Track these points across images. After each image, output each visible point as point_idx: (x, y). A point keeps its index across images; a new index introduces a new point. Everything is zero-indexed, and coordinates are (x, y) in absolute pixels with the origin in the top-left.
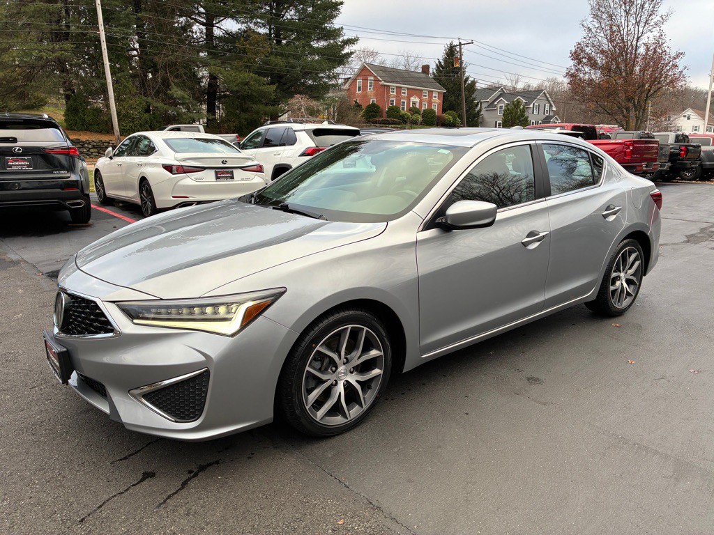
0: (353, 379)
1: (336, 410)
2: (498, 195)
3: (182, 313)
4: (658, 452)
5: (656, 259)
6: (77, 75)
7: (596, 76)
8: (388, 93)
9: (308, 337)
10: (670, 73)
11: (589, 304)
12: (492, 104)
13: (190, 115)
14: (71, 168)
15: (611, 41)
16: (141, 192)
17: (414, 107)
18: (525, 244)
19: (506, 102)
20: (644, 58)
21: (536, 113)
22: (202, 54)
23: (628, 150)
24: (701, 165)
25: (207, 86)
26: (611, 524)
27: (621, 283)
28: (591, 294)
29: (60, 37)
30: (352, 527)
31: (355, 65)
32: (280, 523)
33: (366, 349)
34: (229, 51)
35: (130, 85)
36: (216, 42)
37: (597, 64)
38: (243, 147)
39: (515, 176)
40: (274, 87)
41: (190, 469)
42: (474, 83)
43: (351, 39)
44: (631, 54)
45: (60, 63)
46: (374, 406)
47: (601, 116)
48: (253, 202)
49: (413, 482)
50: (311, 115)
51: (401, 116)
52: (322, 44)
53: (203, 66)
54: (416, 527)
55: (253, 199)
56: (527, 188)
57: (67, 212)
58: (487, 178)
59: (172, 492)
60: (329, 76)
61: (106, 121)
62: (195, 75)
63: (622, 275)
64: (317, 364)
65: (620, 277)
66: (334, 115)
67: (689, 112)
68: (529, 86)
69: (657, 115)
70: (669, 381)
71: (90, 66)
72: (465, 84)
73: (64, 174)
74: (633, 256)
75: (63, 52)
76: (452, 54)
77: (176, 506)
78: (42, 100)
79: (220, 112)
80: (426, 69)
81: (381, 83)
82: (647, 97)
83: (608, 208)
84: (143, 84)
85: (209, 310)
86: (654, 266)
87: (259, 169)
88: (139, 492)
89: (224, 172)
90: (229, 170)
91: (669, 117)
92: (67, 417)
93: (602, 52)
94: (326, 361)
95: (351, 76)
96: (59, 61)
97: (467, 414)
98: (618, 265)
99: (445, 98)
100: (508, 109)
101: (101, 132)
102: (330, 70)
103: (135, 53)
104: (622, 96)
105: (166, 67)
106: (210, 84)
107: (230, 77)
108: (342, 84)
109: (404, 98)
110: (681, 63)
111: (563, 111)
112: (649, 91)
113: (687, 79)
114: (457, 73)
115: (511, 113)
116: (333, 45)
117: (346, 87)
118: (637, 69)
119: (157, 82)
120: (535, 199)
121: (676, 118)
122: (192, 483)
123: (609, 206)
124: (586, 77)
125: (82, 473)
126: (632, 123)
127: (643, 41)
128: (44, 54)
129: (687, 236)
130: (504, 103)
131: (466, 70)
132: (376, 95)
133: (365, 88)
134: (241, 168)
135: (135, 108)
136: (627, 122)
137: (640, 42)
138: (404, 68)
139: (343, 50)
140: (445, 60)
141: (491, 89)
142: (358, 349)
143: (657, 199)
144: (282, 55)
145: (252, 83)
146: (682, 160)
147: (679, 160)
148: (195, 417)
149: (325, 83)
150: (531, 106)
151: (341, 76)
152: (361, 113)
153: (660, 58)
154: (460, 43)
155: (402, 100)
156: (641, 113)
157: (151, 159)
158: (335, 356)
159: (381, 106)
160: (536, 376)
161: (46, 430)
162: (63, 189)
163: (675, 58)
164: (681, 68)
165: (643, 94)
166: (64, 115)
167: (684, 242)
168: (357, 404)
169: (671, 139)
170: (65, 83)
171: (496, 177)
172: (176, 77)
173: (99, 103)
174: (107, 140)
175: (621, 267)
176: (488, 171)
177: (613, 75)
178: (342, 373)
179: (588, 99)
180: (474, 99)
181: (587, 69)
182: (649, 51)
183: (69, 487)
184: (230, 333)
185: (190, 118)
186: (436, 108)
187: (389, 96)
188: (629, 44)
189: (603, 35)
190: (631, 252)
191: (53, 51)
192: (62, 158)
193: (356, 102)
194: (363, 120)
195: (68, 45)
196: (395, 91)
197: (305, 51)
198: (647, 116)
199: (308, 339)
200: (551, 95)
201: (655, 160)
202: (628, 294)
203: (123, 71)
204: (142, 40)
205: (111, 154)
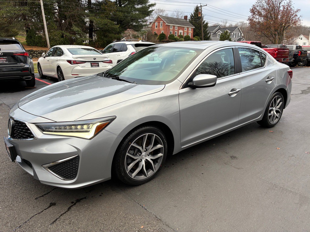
0: (149, 158)
1: (141, 172)
2: (218, 72)
3: (66, 128)
4: (292, 192)
5: (290, 101)
6: (31, 21)
7: (261, 20)
8: (169, 28)
9: (127, 139)
10: (294, 19)
11: (259, 122)
12: (215, 33)
13: (81, 38)
14: (25, 62)
15: (268, 4)
16: (58, 73)
17: (181, 35)
18: (230, 95)
19: (221, 32)
20: (283, 12)
21: (234, 37)
22: (86, 11)
23: (275, 53)
24: (307, 60)
25: (89, 26)
26: (270, 227)
27: (274, 112)
28: (260, 117)
29: (23, 4)
30: (147, 230)
31: (154, 16)
32: (113, 228)
33: (155, 144)
34: (98, 10)
35: (54, 25)
36: (92, 6)
37: (262, 14)
38: (104, 52)
39: (225, 64)
40: (118, 26)
41: (72, 201)
42: (207, 23)
43: (153, 4)
44: (277, 10)
45: (24, 16)
46: (159, 170)
47: (263, 38)
48: (103, 76)
49: (177, 207)
50: (134, 38)
51: (175, 39)
52: (140, 6)
53: (87, 17)
54: (177, 229)
55: (104, 75)
56: (231, 69)
57: (25, 82)
58: (212, 64)
59: (63, 213)
60: (143, 21)
61: (44, 42)
62: (83, 21)
63: (274, 108)
64: (132, 152)
65: (273, 109)
66: (145, 38)
67: (302, 36)
68: (231, 25)
69: (288, 37)
70: (296, 157)
71: (36, 17)
72: (203, 24)
73: (22, 64)
74: (279, 100)
75: (24, 11)
76: (197, 10)
77: (64, 220)
78: (16, 33)
79: (95, 38)
80: (186, 17)
81: (166, 24)
82: (284, 29)
83: (268, 78)
84: (60, 25)
85: (79, 127)
86: (288, 104)
87: (111, 62)
88: (48, 212)
89: (94, 63)
90: (97, 63)
91: (293, 38)
92: (17, 176)
93: (264, 9)
94: (136, 151)
95: (153, 21)
96: (23, 15)
97: (203, 174)
98: (272, 104)
99: (194, 30)
100: (222, 35)
101: (42, 47)
102: (143, 18)
103: (56, 11)
104: (273, 29)
105: (70, 17)
106: (90, 25)
107: (99, 21)
108: (149, 25)
109: (176, 30)
110: (299, 14)
111: (247, 36)
112: (285, 26)
113: (301, 21)
114: (200, 19)
115: (224, 37)
116: (144, 7)
117: (151, 26)
118: (279, 17)
119: (66, 24)
120: (235, 74)
121: (296, 39)
122: (72, 208)
123: (269, 77)
124: (257, 20)
125: (22, 203)
126: (277, 41)
127: (282, 4)
128: (16, 12)
129: (302, 91)
130: (220, 33)
131: (204, 18)
132: (164, 30)
133: (159, 26)
134: (102, 61)
135: (57, 36)
136: (275, 40)
137: (281, 5)
138: (176, 17)
139: (149, 9)
140: (194, 13)
141: (215, 26)
142: (151, 144)
143: (290, 73)
144: (122, 11)
145: (109, 24)
146: (299, 57)
147: (298, 57)
148: (73, 178)
149: (141, 24)
150: (232, 34)
151: (148, 21)
152: (158, 37)
153: (290, 12)
154: (201, 5)
155: (175, 32)
156: (281, 37)
157: (62, 58)
158: (140, 148)
159: (166, 34)
160: (234, 155)
161: (7, 182)
162: (22, 71)
163: (296, 12)
164: (299, 16)
165: (282, 28)
166: (26, 39)
167: (301, 93)
168: (151, 169)
169: (294, 48)
170: (26, 24)
171: (216, 64)
172: (75, 21)
173: (41, 33)
174: (45, 50)
175: (274, 105)
176: (213, 61)
177: (269, 19)
178: (144, 156)
179: (258, 30)
180: (207, 31)
181: (257, 17)
182: (285, 9)
183: (15, 210)
184: (89, 138)
185: (81, 40)
186: (190, 35)
187: (169, 30)
188: (276, 6)
189: (264, 2)
190: (278, 98)
191: (20, 10)
192: (21, 58)
193: (155, 33)
194: (158, 40)
195: (27, 8)
196: (172, 27)
197: (132, 9)
198: (283, 38)
199: (127, 140)
200: (242, 29)
201: (287, 57)
202: (277, 117)
203: (51, 19)
204: (59, 5)
205: (45, 56)
